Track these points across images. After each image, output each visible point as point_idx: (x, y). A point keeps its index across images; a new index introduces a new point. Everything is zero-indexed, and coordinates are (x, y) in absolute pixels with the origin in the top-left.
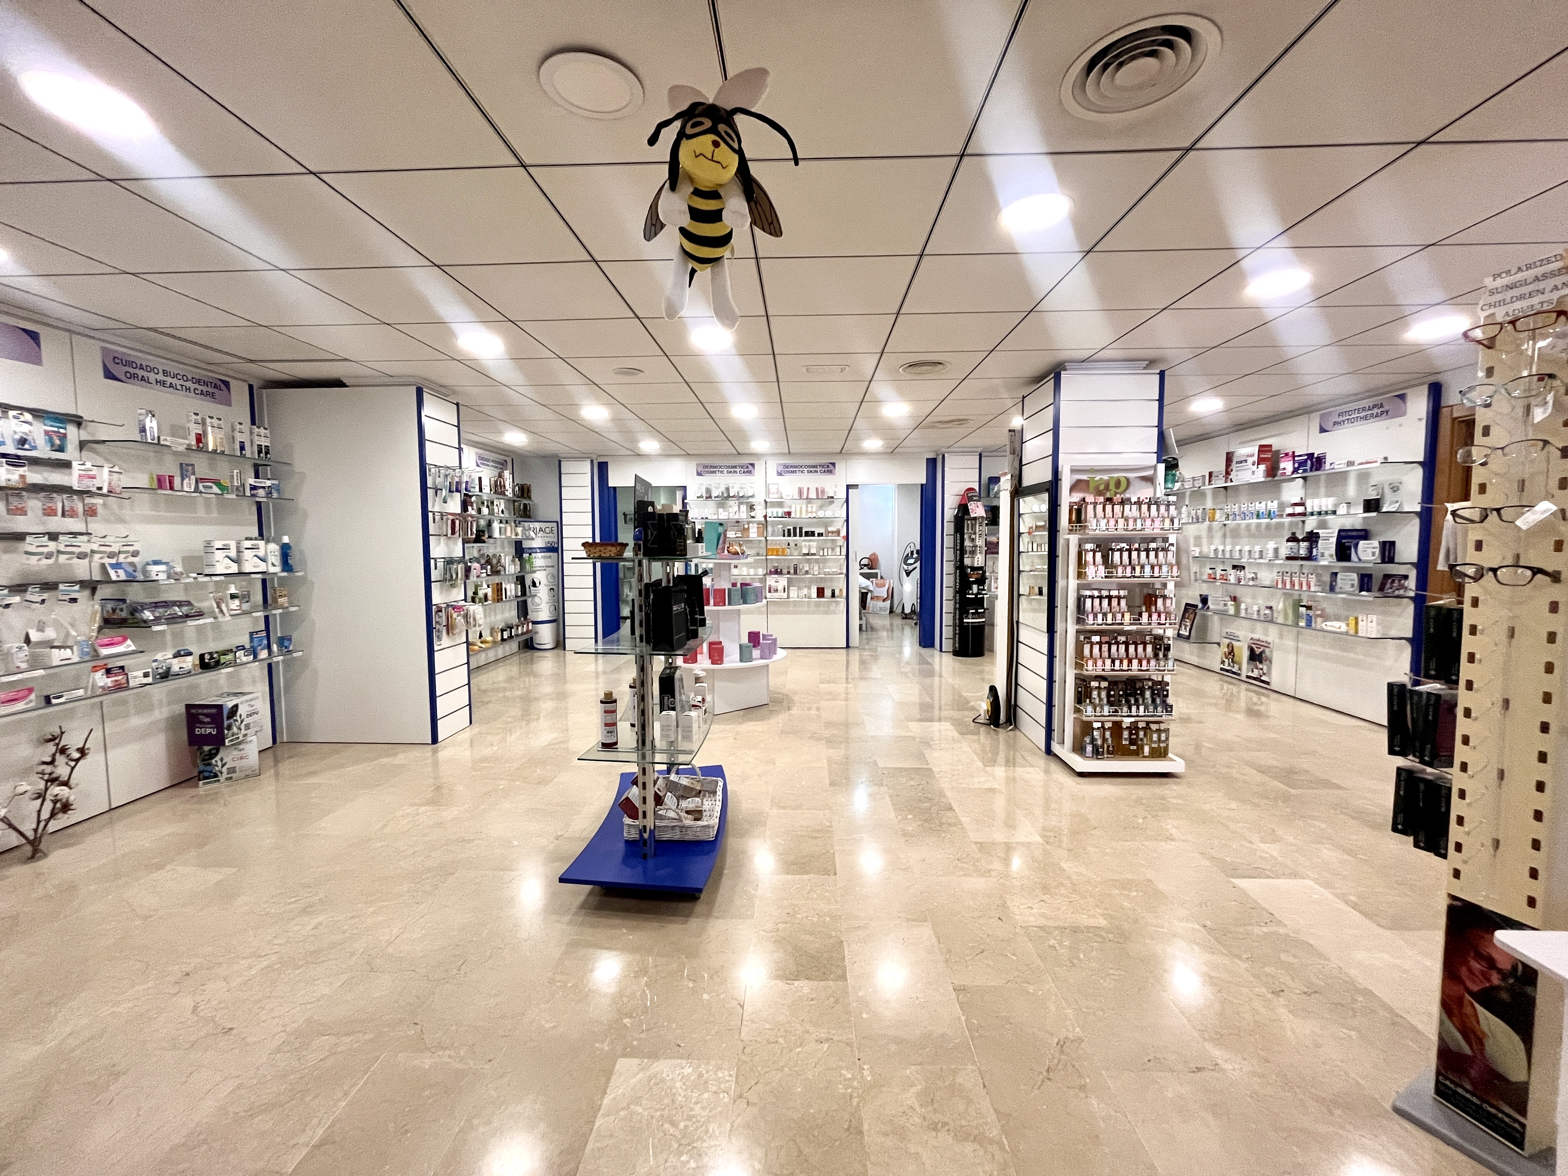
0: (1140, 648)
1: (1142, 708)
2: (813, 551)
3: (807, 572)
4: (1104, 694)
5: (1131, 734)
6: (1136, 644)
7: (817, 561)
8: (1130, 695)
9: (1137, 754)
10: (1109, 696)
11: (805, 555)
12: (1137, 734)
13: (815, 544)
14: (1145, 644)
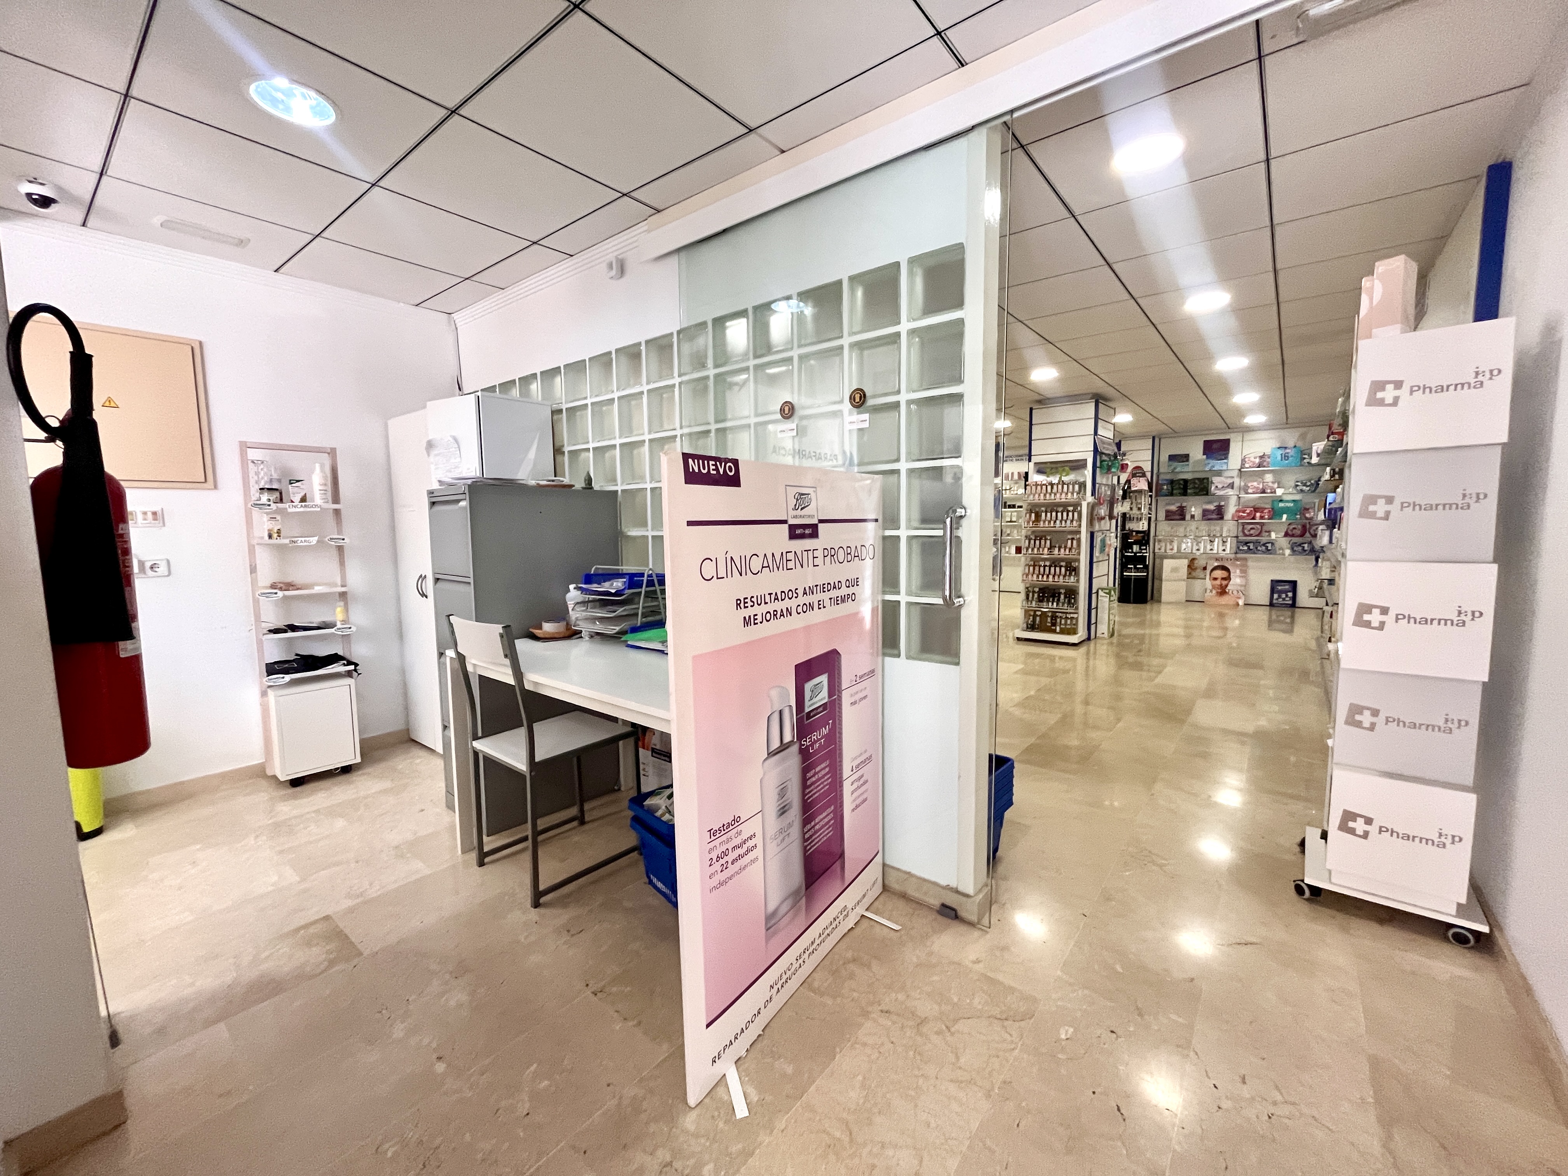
0: (1058, 569)
1: (1055, 604)
2: (1014, 519)
3: (1008, 535)
4: (1036, 595)
5: (1052, 619)
6: (1055, 566)
7: (1015, 526)
8: (1051, 596)
9: (1054, 632)
10: (1039, 596)
11: (1007, 522)
12: (1056, 620)
13: (1015, 513)
14: (1061, 567)
